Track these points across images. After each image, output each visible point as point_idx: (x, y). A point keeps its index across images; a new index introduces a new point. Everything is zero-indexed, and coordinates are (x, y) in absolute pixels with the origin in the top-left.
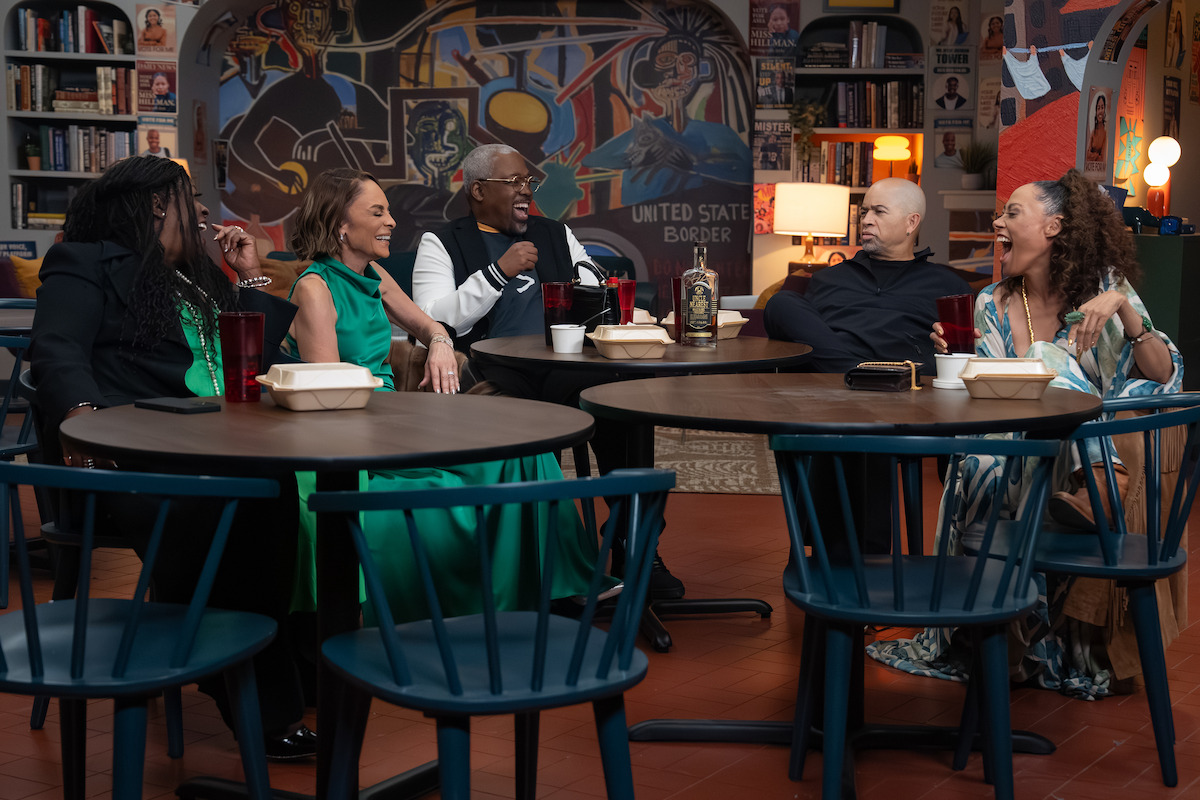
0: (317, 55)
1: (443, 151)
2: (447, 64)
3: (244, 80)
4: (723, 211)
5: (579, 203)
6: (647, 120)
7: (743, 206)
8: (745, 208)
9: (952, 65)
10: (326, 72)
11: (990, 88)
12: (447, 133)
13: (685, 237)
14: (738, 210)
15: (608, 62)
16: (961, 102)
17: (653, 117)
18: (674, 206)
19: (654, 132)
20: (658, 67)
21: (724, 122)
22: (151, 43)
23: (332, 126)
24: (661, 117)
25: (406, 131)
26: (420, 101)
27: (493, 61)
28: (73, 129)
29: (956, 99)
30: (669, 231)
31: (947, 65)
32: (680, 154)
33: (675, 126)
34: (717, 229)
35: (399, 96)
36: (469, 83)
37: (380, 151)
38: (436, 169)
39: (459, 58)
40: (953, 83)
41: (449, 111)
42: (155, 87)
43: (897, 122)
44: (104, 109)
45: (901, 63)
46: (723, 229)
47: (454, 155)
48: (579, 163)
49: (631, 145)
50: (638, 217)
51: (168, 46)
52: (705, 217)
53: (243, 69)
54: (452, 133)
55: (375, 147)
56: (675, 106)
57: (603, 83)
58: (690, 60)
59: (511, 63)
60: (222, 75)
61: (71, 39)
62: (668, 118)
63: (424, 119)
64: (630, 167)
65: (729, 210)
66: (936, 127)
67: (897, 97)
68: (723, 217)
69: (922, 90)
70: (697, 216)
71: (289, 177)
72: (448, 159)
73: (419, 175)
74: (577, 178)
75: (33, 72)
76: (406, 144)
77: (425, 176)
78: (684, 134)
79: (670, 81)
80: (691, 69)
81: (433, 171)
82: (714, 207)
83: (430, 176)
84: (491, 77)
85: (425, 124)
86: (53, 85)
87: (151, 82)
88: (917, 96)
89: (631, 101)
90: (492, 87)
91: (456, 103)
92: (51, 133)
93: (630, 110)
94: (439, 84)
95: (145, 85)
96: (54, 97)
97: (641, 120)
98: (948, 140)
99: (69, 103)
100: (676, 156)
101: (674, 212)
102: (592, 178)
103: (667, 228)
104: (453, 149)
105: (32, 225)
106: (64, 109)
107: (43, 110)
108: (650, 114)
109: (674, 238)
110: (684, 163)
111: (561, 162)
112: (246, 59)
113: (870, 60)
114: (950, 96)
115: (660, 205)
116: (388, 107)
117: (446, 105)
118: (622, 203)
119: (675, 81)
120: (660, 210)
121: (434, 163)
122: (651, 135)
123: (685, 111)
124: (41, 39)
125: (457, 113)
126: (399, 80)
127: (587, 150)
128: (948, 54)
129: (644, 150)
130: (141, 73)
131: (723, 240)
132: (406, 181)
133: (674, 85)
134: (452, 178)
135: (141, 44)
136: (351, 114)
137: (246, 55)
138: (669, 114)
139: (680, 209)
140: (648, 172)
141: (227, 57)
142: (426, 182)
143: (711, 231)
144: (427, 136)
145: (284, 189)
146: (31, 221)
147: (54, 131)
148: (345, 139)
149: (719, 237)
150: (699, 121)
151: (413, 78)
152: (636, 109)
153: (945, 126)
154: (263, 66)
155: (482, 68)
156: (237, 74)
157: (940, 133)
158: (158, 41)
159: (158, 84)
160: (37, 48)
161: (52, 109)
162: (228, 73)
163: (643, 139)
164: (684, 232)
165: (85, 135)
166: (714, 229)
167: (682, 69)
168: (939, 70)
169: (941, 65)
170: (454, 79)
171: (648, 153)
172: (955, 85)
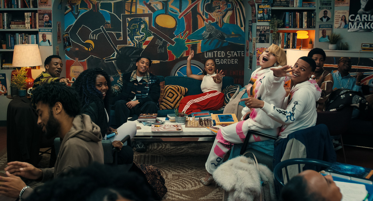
0: (97, 4)
1: (140, 35)
2: (141, 5)
3: (73, 13)
4: (235, 54)
5: (187, 52)
6: (210, 23)
7: (242, 52)
8: (243, 53)
9: (326, 6)
10: (100, 9)
11: (339, 14)
12: (141, 29)
13: (222, 63)
14: (240, 53)
15: (197, 4)
16: (328, 19)
17: (212, 22)
18: (219, 52)
19: (212, 27)
20: (213, 5)
21: (236, 24)
22: (43, 3)
23: (102, 28)
24: (214, 22)
25: (127, 28)
26: (132, 18)
27: (157, 5)
28: (17, 34)
29: (327, 18)
30: (217, 60)
31: (324, 6)
32: (221, 34)
33: (219, 25)
34: (233, 59)
35: (125, 17)
36: (149, 12)
37: (119, 35)
38: (138, 41)
39: (146, 4)
40: (326, 12)
41: (142, 21)
42: (44, 19)
43: (306, 26)
44: (27, 27)
45: (308, 5)
46: (235, 60)
47: (144, 36)
48: (186, 38)
49: (204, 32)
50: (207, 56)
51: (49, 4)
52: (229, 55)
53: (72, 9)
54: (143, 29)
55: (117, 34)
56: (219, 19)
57: (195, 11)
58: (224, 3)
59: (163, 5)
60: (65, 12)
61: (16, 3)
62: (217, 23)
63: (133, 24)
64: (204, 39)
65: (237, 53)
66: (319, 28)
67: (306, 17)
68: (235, 55)
69: (315, 15)
70: (227, 55)
71: (88, 45)
72: (142, 37)
73: (132, 43)
74: (186, 43)
75: (3, 15)
76: (127, 33)
77: (134, 43)
78: (223, 27)
79: (218, 10)
80: (225, 6)
81: (137, 42)
82: (232, 52)
83: (136, 44)
84: (156, 10)
85: (134, 26)
86: (10, 19)
87: (43, 17)
88: (314, 17)
89: (204, 17)
90: (156, 13)
91: (144, 19)
92: (9, 36)
93: (204, 20)
94: (138, 12)
95: (41, 18)
96: (10, 24)
97: (208, 23)
98: (324, 32)
99: (15, 26)
100: (219, 35)
101: (219, 54)
102: (191, 43)
103: (216, 60)
104: (143, 34)
105: (4, 68)
106: (14, 27)
107: (7, 28)
108: (211, 21)
109: (219, 63)
110: (222, 38)
111: (180, 38)
112: (73, 6)
113: (297, 5)
114: (325, 17)
115: (214, 52)
116: (121, 21)
117: (141, 20)
118: (201, 51)
119: (219, 10)
120: (214, 53)
121: (137, 39)
122: (211, 28)
123: (223, 20)
124: (6, 4)
125: (145, 22)
126: (125, 11)
127: (189, 33)
128: (324, 2)
129: (209, 33)
130: (39, 14)
131: (235, 63)
132: (127, 45)
133: (219, 11)
134: (143, 44)
135: (40, 4)
136: (109, 23)
137: (73, 5)
138: (217, 21)
139: (221, 53)
140: (210, 41)
141: (66, 6)
142: (134, 46)
143: (231, 60)
144: (135, 30)
145: (87, 49)
146: (3, 66)
147: (10, 36)
148: (106, 32)
149: (234, 62)
150: (228, 24)
151: (129, 11)
152: (206, 20)
153: (323, 27)
154: (79, 8)
155: (153, 6)
156: (70, 11)
157: (321, 30)
158: (45, 3)
159: (45, 18)
160: (4, 7)
161: (10, 28)
162: (67, 11)
163: (208, 30)
164: (222, 61)
165: (21, 36)
166: (232, 60)
167: (222, 6)
168: (321, 8)
169: (322, 6)
170: (144, 11)
171: (210, 34)
172: (326, 13)
